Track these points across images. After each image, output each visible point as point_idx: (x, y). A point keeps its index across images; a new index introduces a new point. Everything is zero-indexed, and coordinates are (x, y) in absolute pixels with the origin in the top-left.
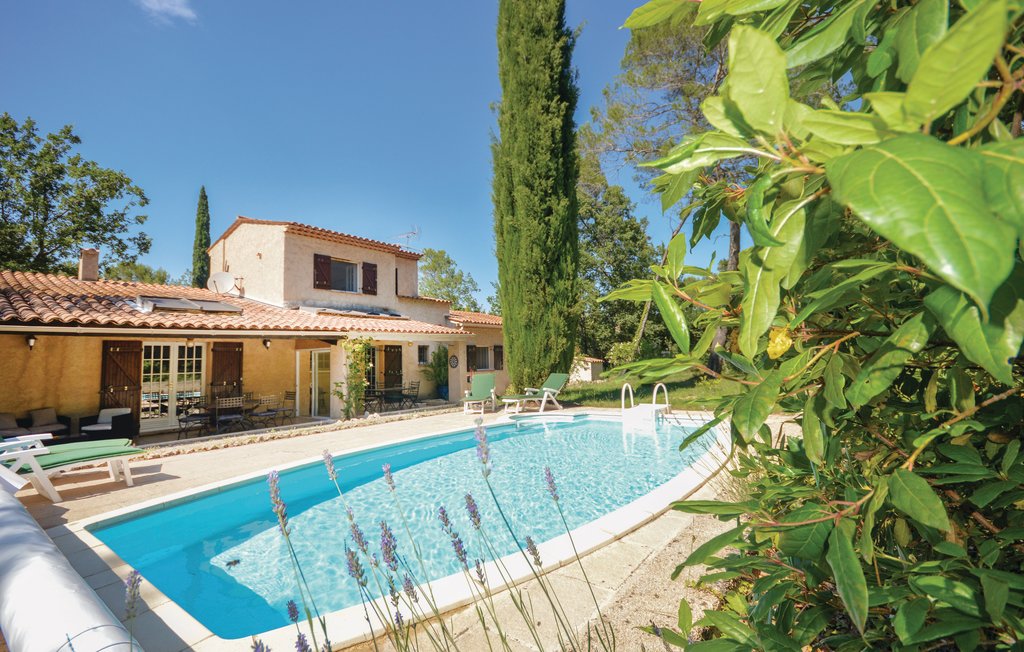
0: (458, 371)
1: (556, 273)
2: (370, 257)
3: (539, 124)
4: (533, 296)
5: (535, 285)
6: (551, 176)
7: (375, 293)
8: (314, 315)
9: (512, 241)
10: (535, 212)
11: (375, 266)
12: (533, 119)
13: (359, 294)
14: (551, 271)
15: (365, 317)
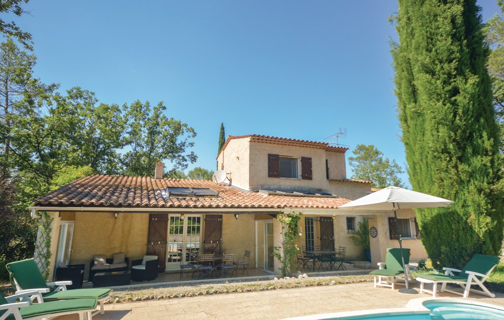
0: (378, 241)
1: (469, 150)
2: (306, 153)
3: (436, 16)
4: (443, 175)
5: (444, 164)
6: (454, 59)
7: (311, 178)
8: (266, 195)
9: (416, 125)
10: (438, 95)
11: (310, 159)
12: (428, 13)
13: (299, 180)
14: (463, 149)
15: (302, 196)
